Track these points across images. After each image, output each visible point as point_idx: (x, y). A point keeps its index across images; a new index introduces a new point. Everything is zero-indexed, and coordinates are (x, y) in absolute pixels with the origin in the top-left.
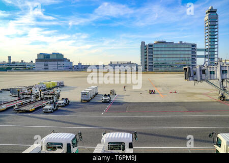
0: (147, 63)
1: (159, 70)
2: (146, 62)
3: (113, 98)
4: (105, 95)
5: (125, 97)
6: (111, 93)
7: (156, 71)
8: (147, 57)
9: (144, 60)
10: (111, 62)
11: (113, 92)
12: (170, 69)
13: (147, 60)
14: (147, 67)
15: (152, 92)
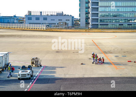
0: (90, 16)
1: (109, 26)
2: (87, 13)
3: (37, 73)
4: (24, 68)
5: (58, 70)
6: (33, 63)
7: (104, 28)
8: (90, 5)
9: (84, 11)
10: (30, 12)
11: (36, 62)
12: (126, 25)
13: (90, 10)
14: (90, 21)
15: (98, 61)
